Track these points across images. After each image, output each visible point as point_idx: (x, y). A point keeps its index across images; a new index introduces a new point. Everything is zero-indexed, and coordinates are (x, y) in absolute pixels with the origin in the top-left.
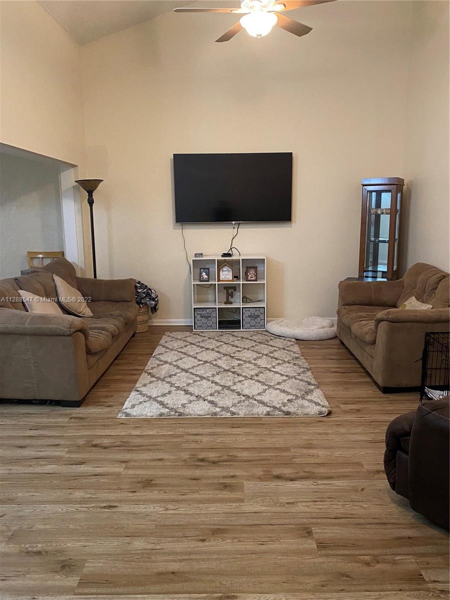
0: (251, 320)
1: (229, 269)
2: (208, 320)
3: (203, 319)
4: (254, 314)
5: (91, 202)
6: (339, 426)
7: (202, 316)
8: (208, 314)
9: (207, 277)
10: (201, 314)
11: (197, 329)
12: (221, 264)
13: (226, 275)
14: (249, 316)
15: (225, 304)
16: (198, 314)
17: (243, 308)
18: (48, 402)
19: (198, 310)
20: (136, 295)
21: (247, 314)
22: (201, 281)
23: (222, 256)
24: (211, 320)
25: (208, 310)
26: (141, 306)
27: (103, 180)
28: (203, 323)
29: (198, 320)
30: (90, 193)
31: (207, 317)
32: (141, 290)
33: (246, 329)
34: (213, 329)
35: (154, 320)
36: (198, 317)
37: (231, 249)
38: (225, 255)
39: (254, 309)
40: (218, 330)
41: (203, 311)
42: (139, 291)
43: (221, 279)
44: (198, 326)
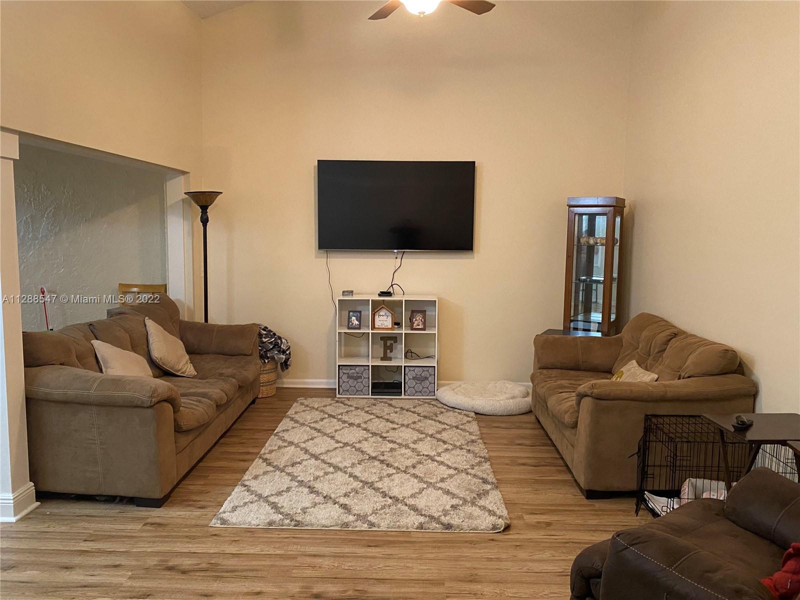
0: (416, 383)
1: (388, 314)
2: (358, 382)
3: (351, 381)
4: (421, 375)
5: (205, 221)
6: (518, 548)
7: (349, 377)
8: (358, 373)
9: (357, 323)
10: (348, 374)
11: (341, 394)
12: (377, 306)
13: (384, 321)
14: (414, 378)
15: (381, 360)
16: (344, 373)
17: (405, 366)
18: (118, 499)
19: (344, 368)
20: (260, 346)
21: (410, 375)
22: (349, 328)
23: (379, 295)
24: (362, 382)
25: (357, 369)
26: (266, 361)
27: (222, 193)
28: (351, 386)
29: (344, 382)
30: (204, 209)
31: (356, 378)
32: (267, 339)
33: (409, 395)
34: (364, 395)
35: (285, 380)
36: (345, 378)
37: (392, 285)
38: (382, 294)
39: (421, 369)
40: (370, 396)
41: (351, 369)
42: (264, 340)
43: (376, 326)
44: (344, 391)
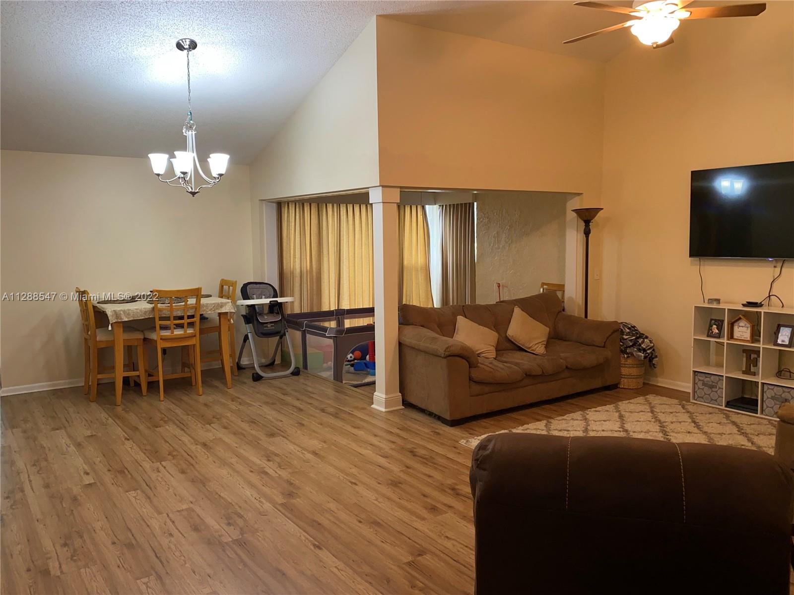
0: (775, 404)
1: (748, 325)
2: (712, 391)
3: (706, 389)
4: (780, 395)
5: (587, 233)
7: (704, 384)
8: (713, 382)
9: (717, 331)
10: (703, 381)
11: (696, 400)
12: (736, 316)
13: (743, 331)
14: (773, 398)
15: (743, 373)
16: (699, 380)
17: (763, 384)
19: (699, 374)
20: (622, 342)
21: (769, 393)
22: (708, 336)
23: (744, 305)
24: (716, 392)
25: (713, 377)
26: (626, 356)
27: (602, 209)
28: (705, 394)
29: (699, 388)
30: (587, 222)
31: (711, 387)
32: (627, 337)
33: (767, 415)
36: (700, 384)
37: (769, 296)
38: (750, 304)
39: (780, 388)
40: (723, 407)
41: (706, 377)
42: (625, 337)
43: (735, 337)
44: (699, 397)
